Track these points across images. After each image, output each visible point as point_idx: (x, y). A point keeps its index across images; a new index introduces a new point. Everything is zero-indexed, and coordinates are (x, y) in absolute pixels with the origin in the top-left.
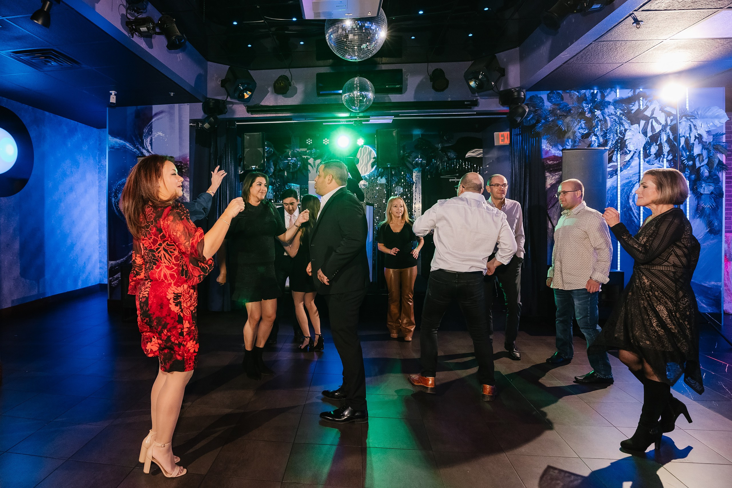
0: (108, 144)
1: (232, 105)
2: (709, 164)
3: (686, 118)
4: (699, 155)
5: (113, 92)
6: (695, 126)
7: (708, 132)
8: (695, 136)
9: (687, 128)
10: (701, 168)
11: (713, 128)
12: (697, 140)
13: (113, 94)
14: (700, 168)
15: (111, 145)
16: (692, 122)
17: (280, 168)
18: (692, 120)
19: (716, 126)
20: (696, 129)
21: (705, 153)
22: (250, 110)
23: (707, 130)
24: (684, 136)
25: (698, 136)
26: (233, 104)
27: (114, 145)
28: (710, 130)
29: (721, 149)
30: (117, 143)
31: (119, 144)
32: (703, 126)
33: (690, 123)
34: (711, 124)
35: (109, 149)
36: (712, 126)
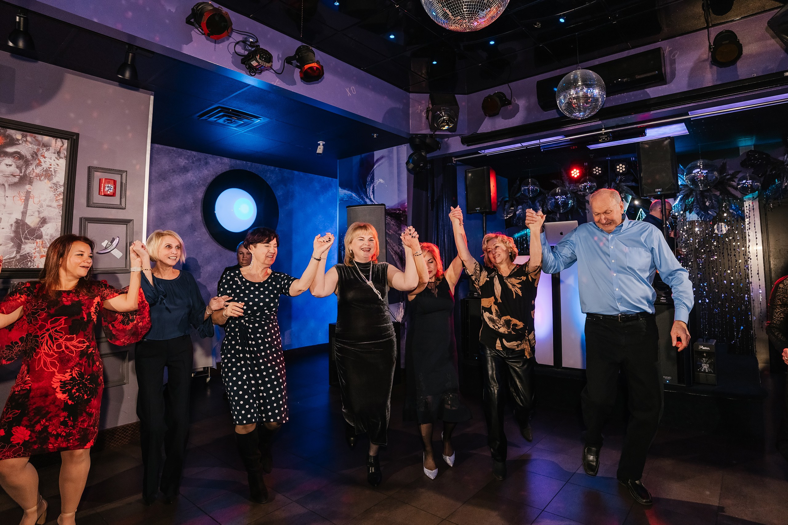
0: (339, 197)
1: (447, 139)
5: (321, 143)
13: (321, 144)
15: (341, 197)
17: (548, 209)
22: (465, 141)
26: (449, 138)
27: (343, 197)
30: (345, 194)
31: (348, 196)
35: (340, 201)
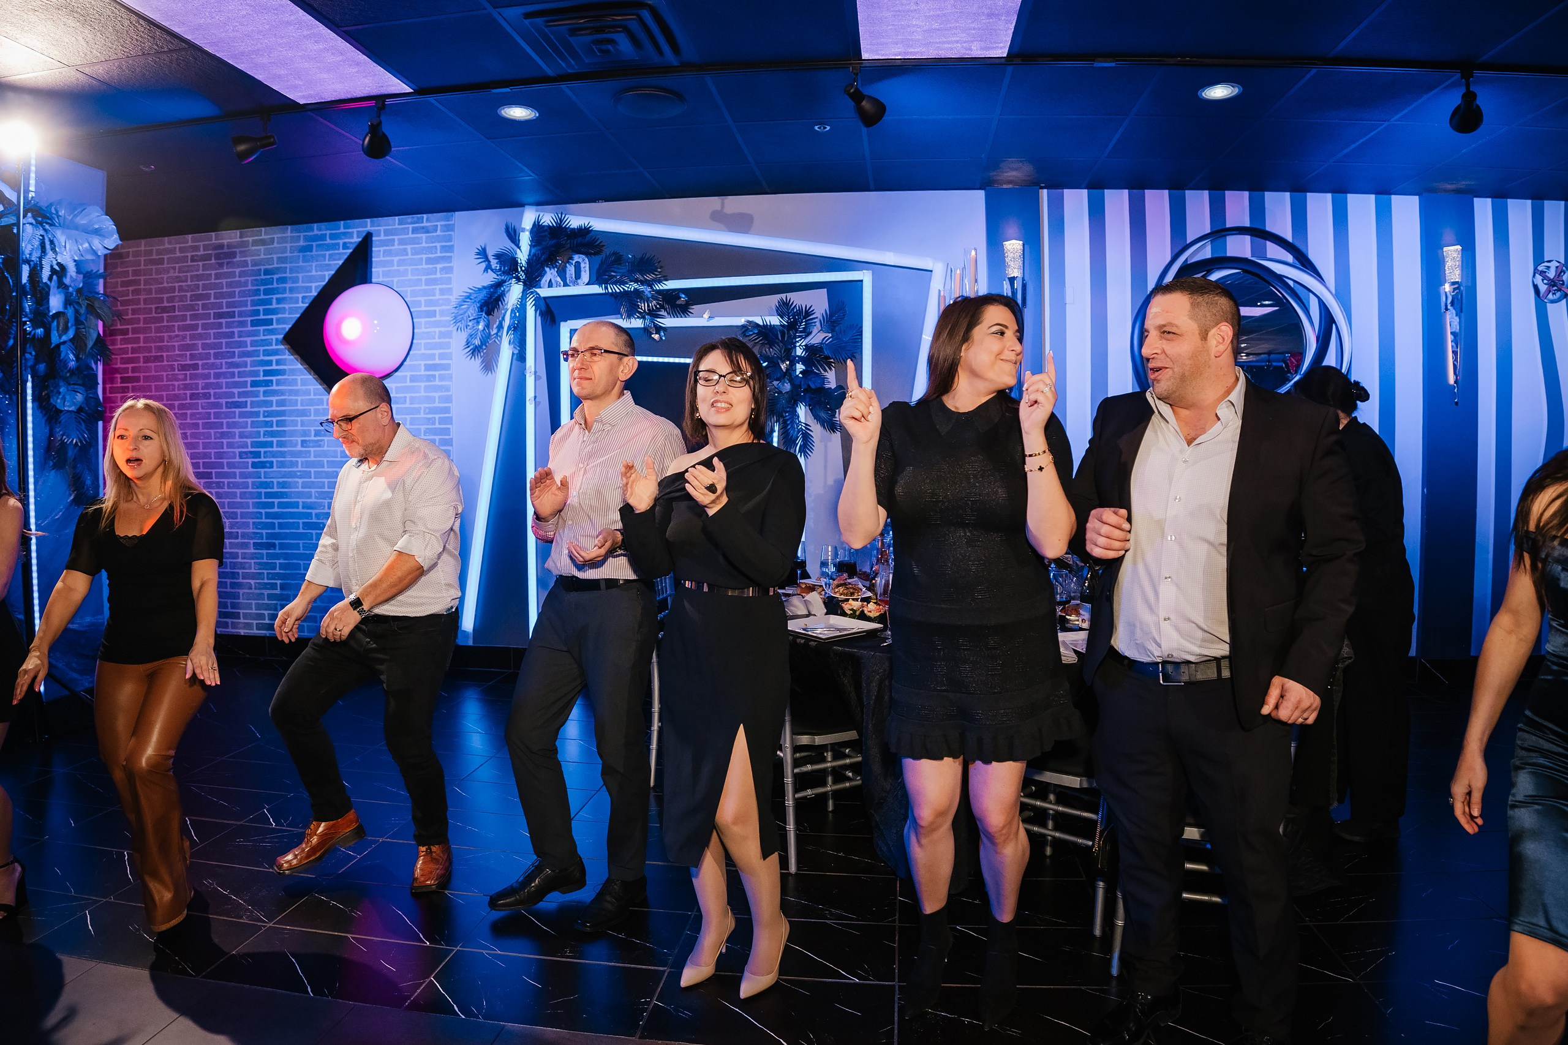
2: (78, 342)
3: (34, 217)
4: (58, 315)
6: (52, 242)
7: (78, 264)
8: (52, 266)
9: (37, 243)
10: (62, 348)
11: (90, 257)
12: (55, 277)
14: (58, 346)
16: (45, 230)
18: (47, 227)
19: (94, 252)
20: (53, 250)
21: (70, 312)
23: (76, 258)
24: (28, 262)
25: (56, 267)
28: (83, 259)
29: (101, 308)
32: (67, 246)
33: (42, 232)
34: (86, 245)
36: (86, 250)
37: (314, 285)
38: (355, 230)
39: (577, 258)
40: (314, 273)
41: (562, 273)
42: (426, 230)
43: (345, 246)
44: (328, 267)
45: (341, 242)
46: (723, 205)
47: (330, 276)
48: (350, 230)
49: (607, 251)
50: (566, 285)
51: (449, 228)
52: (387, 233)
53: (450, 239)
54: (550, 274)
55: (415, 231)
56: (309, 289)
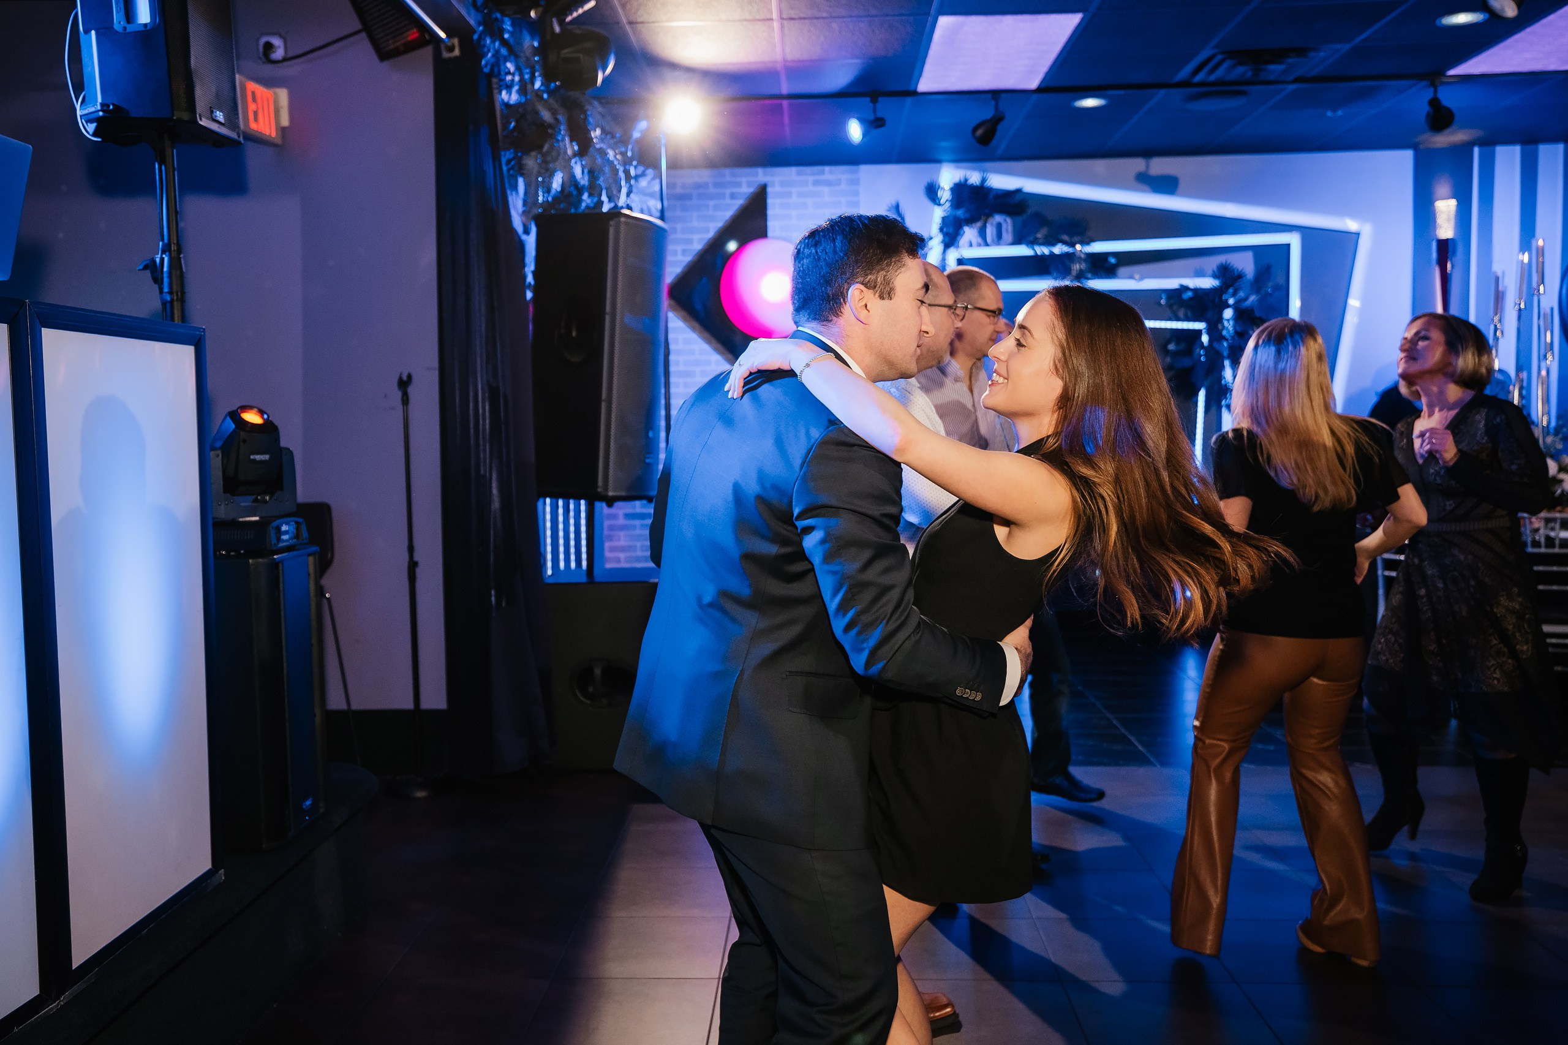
37: (696, 237)
38: (744, 180)
39: (998, 218)
40: (695, 224)
41: (982, 233)
42: (828, 183)
43: (733, 196)
44: (712, 219)
45: (728, 192)
46: (1147, 166)
47: (716, 229)
48: (738, 179)
49: (1030, 211)
50: (987, 245)
51: (856, 182)
52: (783, 184)
53: (857, 194)
54: (969, 233)
55: (816, 183)
56: (690, 241)
